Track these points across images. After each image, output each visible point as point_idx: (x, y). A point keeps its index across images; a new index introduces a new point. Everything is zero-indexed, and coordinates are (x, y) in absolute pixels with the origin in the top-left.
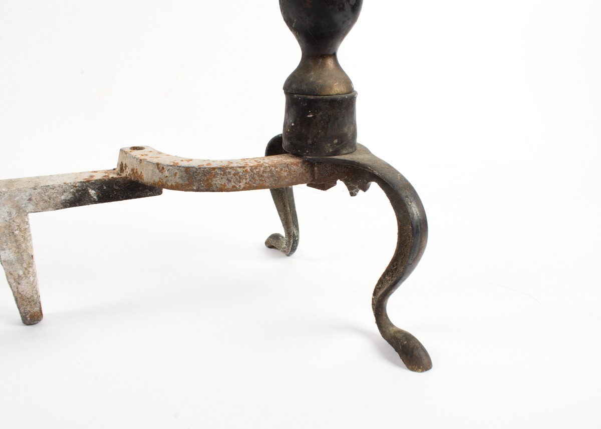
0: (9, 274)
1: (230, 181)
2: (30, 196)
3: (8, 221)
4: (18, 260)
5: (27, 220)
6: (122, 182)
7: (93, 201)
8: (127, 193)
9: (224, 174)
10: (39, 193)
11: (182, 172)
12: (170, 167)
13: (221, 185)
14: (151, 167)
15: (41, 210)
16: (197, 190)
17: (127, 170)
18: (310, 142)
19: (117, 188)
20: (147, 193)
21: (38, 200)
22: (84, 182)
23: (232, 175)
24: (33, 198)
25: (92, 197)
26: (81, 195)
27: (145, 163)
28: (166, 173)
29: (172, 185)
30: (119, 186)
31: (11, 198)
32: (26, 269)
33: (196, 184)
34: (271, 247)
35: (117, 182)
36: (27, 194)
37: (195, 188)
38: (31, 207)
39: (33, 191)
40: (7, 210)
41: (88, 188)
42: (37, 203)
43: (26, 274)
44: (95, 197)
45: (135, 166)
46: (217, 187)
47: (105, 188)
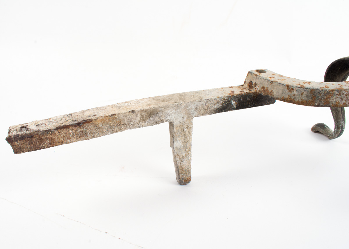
0: (177, 155)
1: (342, 99)
2: (197, 106)
3: (182, 123)
4: (184, 147)
5: (192, 122)
6: (253, 96)
7: (233, 109)
8: (254, 103)
9: (339, 94)
10: (202, 104)
11: (308, 92)
12: (299, 89)
13: (336, 102)
15: (201, 115)
16: (318, 106)
17: (257, 87)
19: (249, 100)
20: (266, 102)
21: (200, 109)
22: (230, 96)
23: (344, 95)
24: (198, 107)
25: (233, 106)
26: (226, 105)
27: (277, 84)
28: (295, 92)
29: (298, 101)
30: (250, 99)
31: (186, 107)
32: (187, 152)
33: (318, 101)
35: (250, 95)
36: (195, 105)
37: (316, 104)
39: (199, 103)
40: (182, 115)
41: (232, 100)
42: (200, 110)
43: (187, 155)
44: (235, 106)
45: (266, 85)
46: (333, 104)
47: (242, 100)
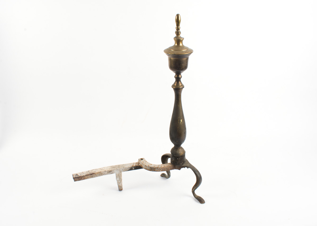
0: (118, 182)
3: (119, 174)
10: (124, 168)
11: (150, 168)
14: (144, 166)
15: (124, 171)
17: (140, 164)
18: (178, 163)
22: (132, 166)
26: (131, 169)
28: (147, 167)
32: (121, 181)
33: (152, 170)
34: (162, 177)
38: (122, 171)
40: (119, 171)
44: (134, 169)
47: (136, 167)
